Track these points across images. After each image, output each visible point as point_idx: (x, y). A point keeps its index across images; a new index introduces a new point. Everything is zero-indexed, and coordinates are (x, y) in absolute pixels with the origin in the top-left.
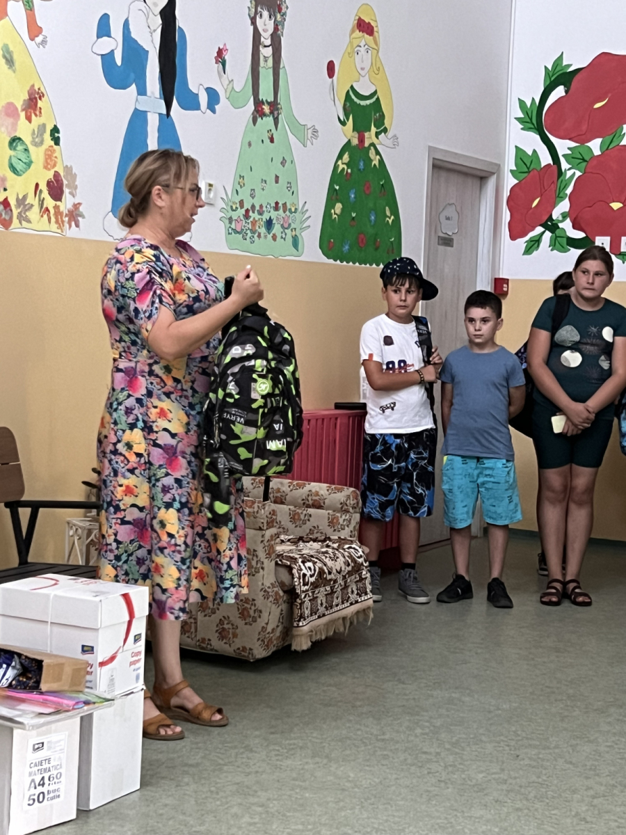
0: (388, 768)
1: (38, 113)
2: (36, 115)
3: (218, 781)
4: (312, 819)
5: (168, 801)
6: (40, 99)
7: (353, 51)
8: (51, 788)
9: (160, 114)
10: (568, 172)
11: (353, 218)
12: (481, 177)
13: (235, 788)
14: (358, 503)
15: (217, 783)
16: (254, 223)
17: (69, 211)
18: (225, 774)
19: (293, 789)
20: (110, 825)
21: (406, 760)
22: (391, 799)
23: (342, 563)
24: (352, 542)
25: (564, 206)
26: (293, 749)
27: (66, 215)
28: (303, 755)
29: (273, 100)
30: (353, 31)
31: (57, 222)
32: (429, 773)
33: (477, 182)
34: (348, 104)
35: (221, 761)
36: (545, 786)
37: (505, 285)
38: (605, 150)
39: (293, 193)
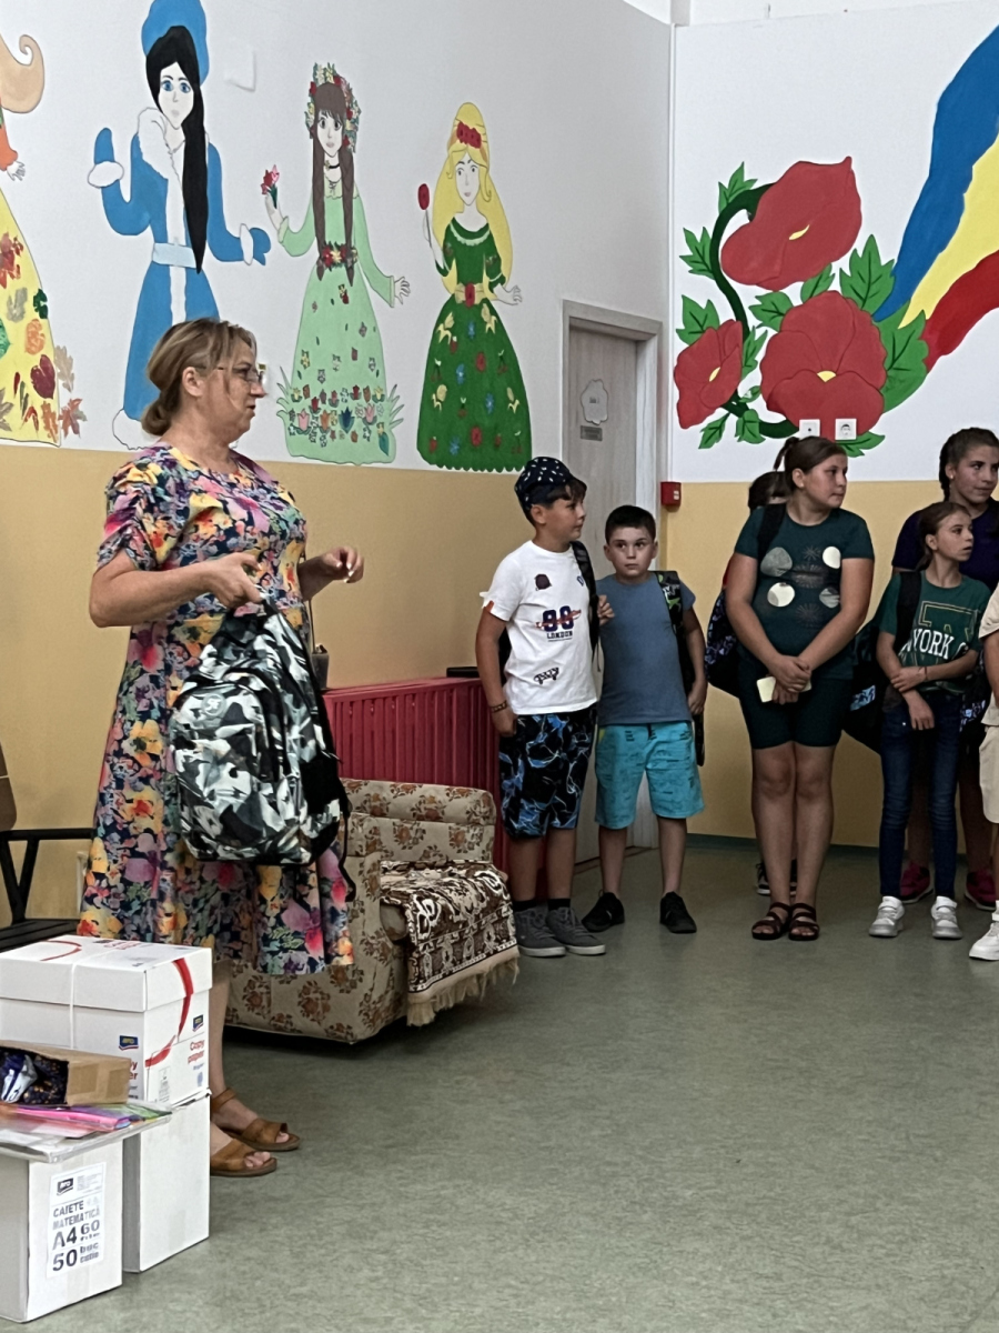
0: (559, 1189)
1: (15, 273)
2: (12, 276)
3: (319, 1219)
4: (459, 1268)
5: (254, 1252)
6: (18, 253)
7: (454, 170)
8: (86, 1243)
9: (187, 268)
10: (757, 331)
11: (463, 406)
12: (637, 342)
13: (342, 1229)
14: (491, 811)
15: (318, 1223)
16: (325, 417)
17: (63, 411)
18: (328, 1210)
19: (427, 1227)
20: (171, 1291)
21: (582, 1174)
22: (566, 1233)
23: (473, 897)
24: (485, 867)
25: (754, 378)
26: (421, 1168)
27: (60, 418)
28: (437, 1176)
29: (344, 242)
30: (452, 142)
31: (47, 427)
32: (616, 1192)
33: (630, 348)
34: (449, 245)
35: (320, 1191)
36: (780, 1202)
37: (676, 492)
38: (808, 298)
39: (377, 374)
